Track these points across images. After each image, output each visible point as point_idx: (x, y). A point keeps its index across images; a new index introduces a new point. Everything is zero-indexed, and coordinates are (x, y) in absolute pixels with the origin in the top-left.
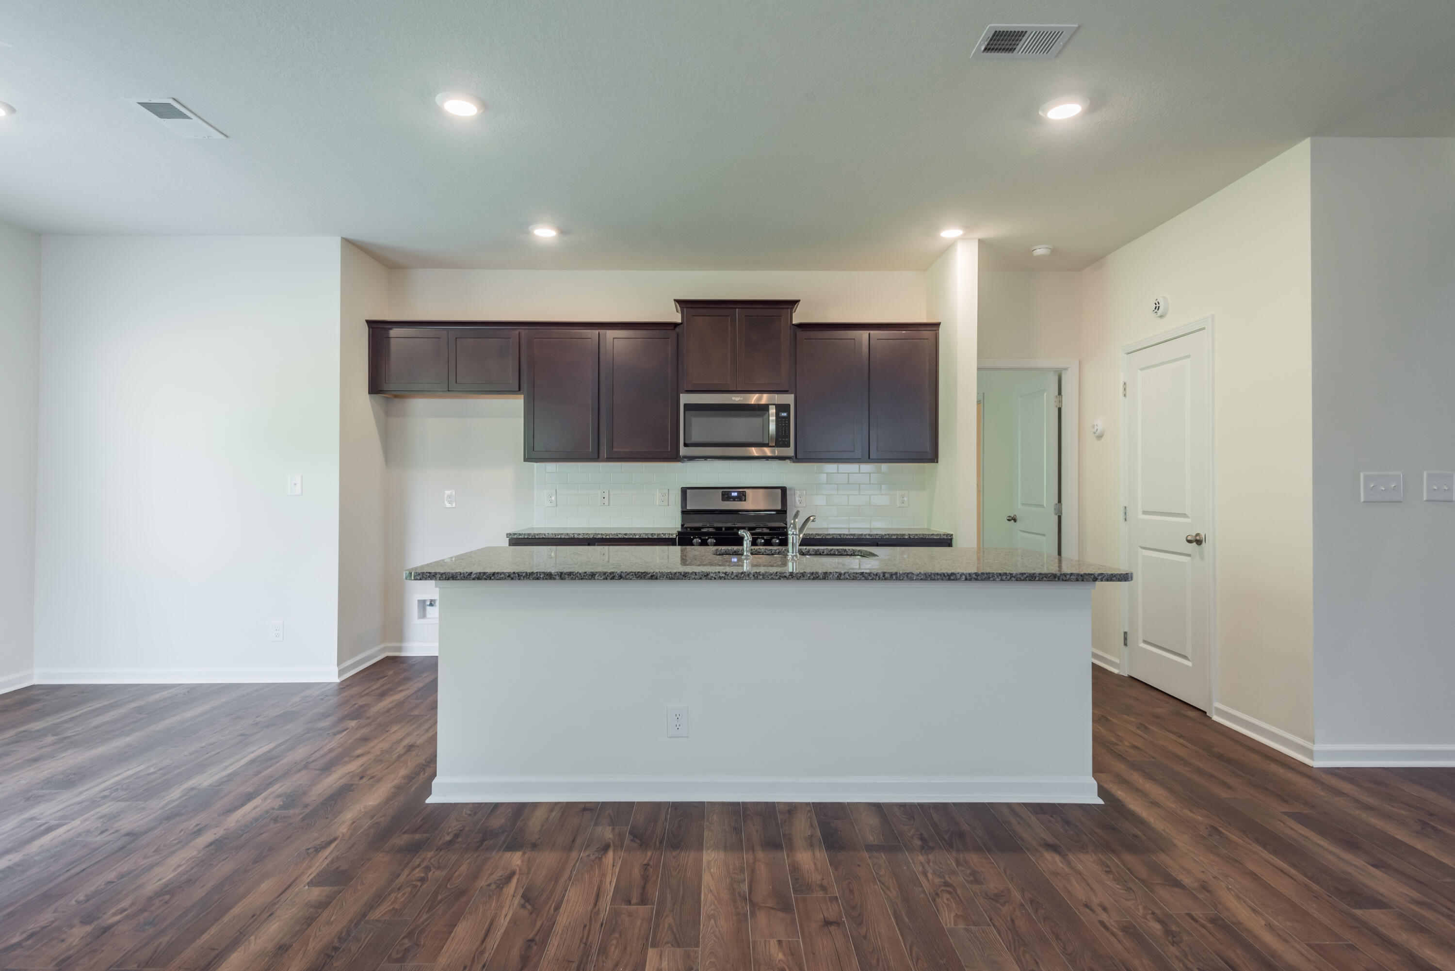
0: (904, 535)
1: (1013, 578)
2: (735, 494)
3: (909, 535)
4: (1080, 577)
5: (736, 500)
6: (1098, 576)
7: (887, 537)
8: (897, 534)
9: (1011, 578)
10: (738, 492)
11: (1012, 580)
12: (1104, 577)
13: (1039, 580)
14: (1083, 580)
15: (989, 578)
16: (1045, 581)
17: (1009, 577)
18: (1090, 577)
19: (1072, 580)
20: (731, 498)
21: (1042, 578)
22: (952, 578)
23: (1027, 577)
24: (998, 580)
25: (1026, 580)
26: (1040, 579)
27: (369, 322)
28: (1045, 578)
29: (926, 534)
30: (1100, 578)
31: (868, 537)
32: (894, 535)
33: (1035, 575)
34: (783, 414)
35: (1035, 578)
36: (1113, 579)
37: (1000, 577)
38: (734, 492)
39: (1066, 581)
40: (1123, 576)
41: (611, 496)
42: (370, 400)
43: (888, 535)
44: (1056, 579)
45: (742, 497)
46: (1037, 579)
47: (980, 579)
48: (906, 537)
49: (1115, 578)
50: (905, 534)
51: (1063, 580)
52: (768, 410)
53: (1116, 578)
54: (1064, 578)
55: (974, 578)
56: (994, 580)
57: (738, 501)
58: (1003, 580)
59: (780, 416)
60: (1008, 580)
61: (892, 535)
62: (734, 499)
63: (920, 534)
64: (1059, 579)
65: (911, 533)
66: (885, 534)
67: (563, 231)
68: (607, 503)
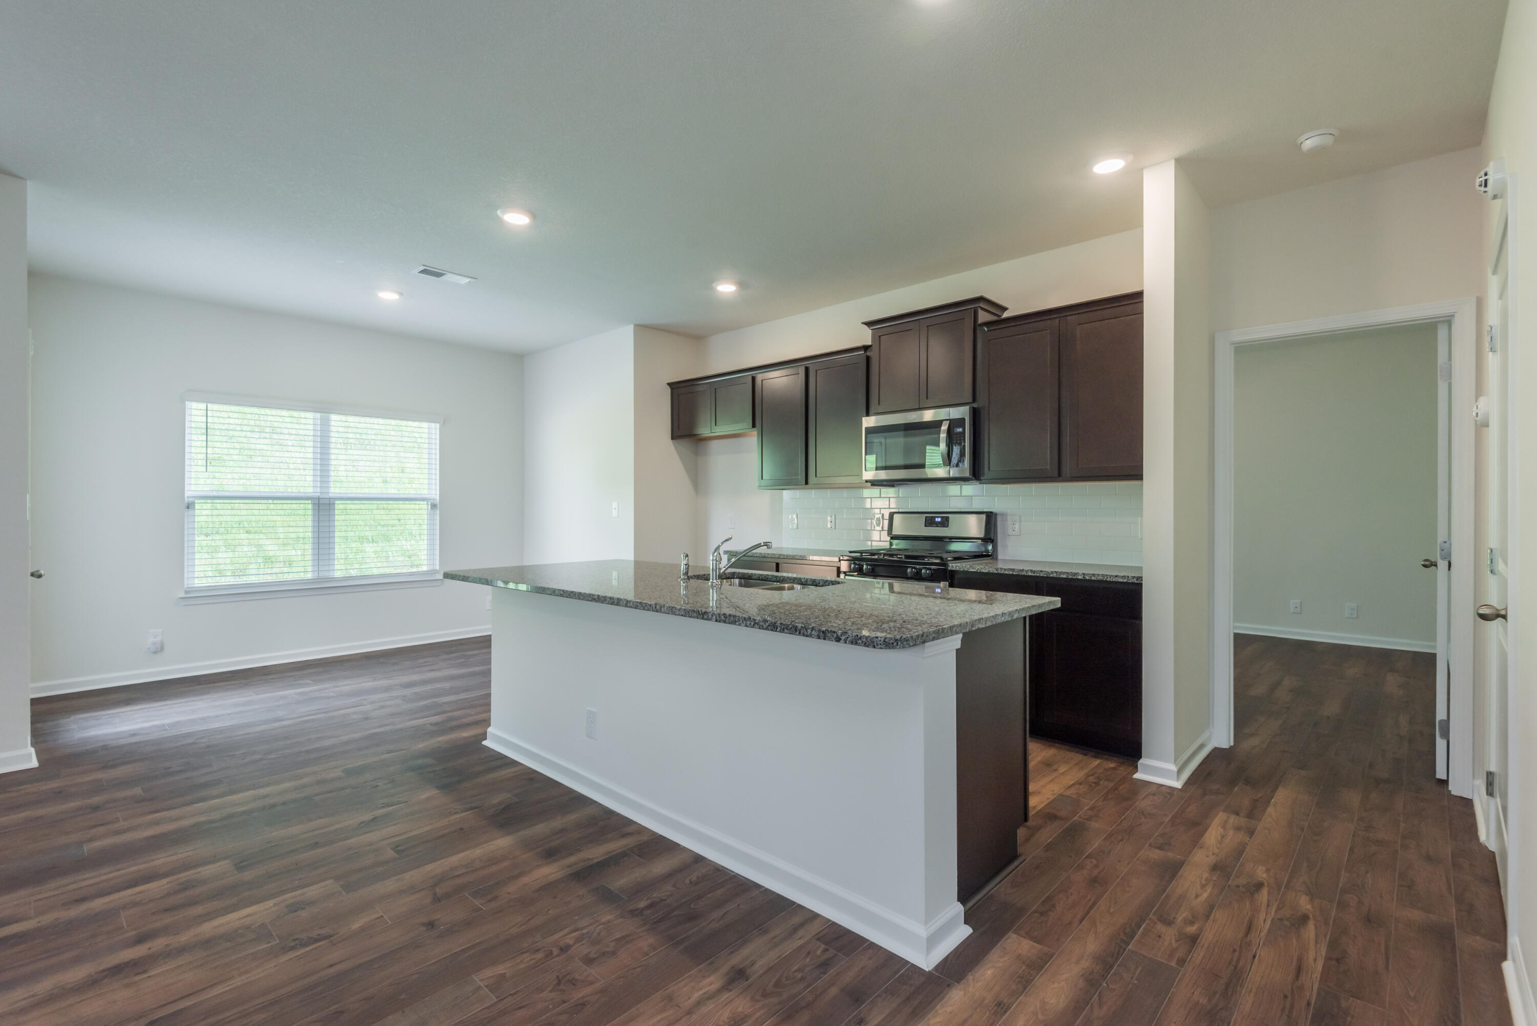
0: (1076, 574)
1: (756, 625)
2: (939, 520)
3: (1084, 574)
4: (822, 633)
5: (939, 526)
6: (841, 635)
7: (1055, 575)
8: (1067, 573)
9: (754, 625)
10: (942, 518)
11: (755, 628)
12: (848, 638)
13: (780, 631)
14: (825, 639)
15: (736, 621)
16: (786, 633)
17: (752, 623)
18: (833, 636)
19: (813, 636)
20: (934, 524)
21: (783, 630)
22: (705, 617)
23: (769, 626)
24: (742, 625)
25: (768, 630)
26: (782, 630)
27: (669, 384)
28: (786, 630)
29: (1107, 575)
30: (843, 638)
31: (1030, 574)
32: (1064, 573)
33: (776, 624)
34: (958, 430)
35: (777, 628)
36: (858, 642)
37: (745, 622)
38: (938, 517)
39: (807, 636)
40: (870, 640)
41: (837, 520)
42: (674, 445)
43: (1056, 572)
44: (797, 633)
45: (945, 523)
46: (778, 630)
47: (728, 622)
48: (1080, 577)
49: (860, 642)
50: (1079, 573)
51: (804, 635)
52: (940, 427)
53: (862, 642)
54: (805, 633)
55: (723, 620)
56: (740, 625)
57: (941, 527)
58: (748, 626)
59: (955, 432)
60: (752, 627)
61: (1061, 573)
62: (937, 525)
63: (1098, 575)
64: (800, 633)
65: (1086, 572)
66: (1052, 572)
67: (741, 285)
68: (833, 527)
